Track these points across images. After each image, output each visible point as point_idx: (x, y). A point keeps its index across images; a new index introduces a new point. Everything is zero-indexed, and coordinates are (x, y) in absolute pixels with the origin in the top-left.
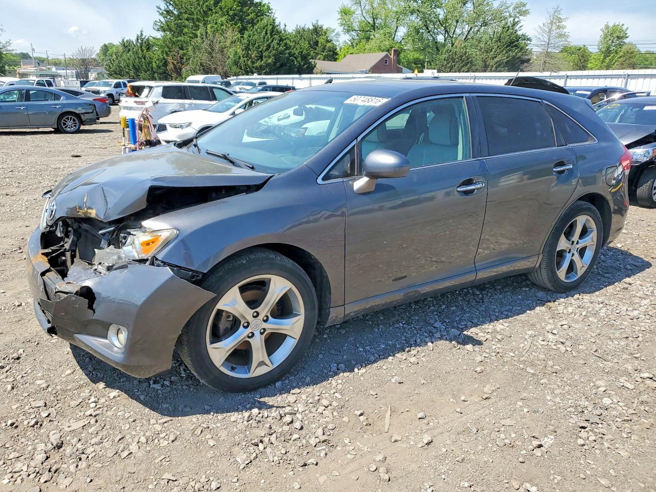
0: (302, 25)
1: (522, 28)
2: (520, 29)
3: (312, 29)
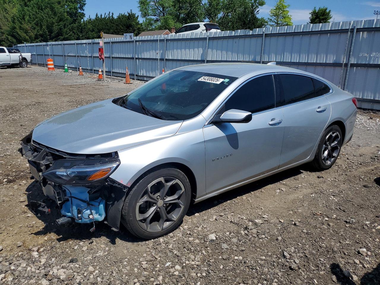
0: (123, 14)
1: (259, 12)
2: (258, 13)
3: (128, 16)
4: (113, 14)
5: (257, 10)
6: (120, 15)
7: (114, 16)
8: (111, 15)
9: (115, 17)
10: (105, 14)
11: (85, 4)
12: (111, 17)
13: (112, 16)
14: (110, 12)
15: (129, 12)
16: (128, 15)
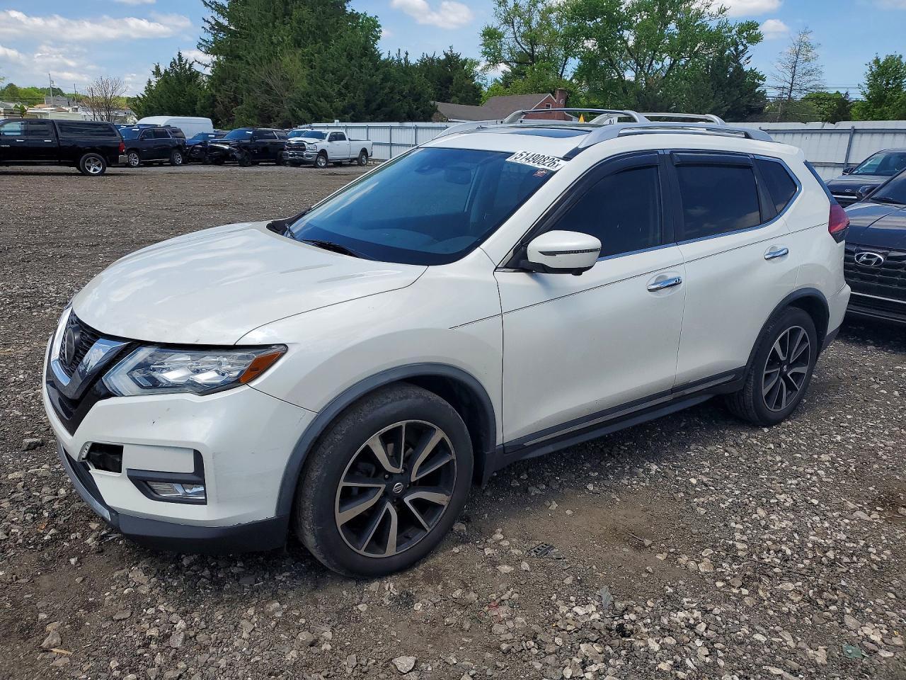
0: (430, 55)
1: (750, 60)
2: (748, 61)
3: (444, 60)
4: (407, 54)
5: (747, 56)
6: (425, 57)
7: (409, 58)
8: (403, 55)
9: (414, 60)
10: (389, 54)
11: (379, 38)
12: (403, 61)
13: (406, 59)
14: (399, 50)
15: (446, 52)
16: (444, 57)
